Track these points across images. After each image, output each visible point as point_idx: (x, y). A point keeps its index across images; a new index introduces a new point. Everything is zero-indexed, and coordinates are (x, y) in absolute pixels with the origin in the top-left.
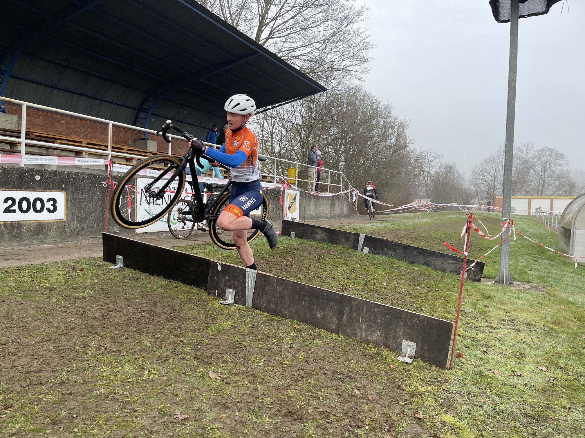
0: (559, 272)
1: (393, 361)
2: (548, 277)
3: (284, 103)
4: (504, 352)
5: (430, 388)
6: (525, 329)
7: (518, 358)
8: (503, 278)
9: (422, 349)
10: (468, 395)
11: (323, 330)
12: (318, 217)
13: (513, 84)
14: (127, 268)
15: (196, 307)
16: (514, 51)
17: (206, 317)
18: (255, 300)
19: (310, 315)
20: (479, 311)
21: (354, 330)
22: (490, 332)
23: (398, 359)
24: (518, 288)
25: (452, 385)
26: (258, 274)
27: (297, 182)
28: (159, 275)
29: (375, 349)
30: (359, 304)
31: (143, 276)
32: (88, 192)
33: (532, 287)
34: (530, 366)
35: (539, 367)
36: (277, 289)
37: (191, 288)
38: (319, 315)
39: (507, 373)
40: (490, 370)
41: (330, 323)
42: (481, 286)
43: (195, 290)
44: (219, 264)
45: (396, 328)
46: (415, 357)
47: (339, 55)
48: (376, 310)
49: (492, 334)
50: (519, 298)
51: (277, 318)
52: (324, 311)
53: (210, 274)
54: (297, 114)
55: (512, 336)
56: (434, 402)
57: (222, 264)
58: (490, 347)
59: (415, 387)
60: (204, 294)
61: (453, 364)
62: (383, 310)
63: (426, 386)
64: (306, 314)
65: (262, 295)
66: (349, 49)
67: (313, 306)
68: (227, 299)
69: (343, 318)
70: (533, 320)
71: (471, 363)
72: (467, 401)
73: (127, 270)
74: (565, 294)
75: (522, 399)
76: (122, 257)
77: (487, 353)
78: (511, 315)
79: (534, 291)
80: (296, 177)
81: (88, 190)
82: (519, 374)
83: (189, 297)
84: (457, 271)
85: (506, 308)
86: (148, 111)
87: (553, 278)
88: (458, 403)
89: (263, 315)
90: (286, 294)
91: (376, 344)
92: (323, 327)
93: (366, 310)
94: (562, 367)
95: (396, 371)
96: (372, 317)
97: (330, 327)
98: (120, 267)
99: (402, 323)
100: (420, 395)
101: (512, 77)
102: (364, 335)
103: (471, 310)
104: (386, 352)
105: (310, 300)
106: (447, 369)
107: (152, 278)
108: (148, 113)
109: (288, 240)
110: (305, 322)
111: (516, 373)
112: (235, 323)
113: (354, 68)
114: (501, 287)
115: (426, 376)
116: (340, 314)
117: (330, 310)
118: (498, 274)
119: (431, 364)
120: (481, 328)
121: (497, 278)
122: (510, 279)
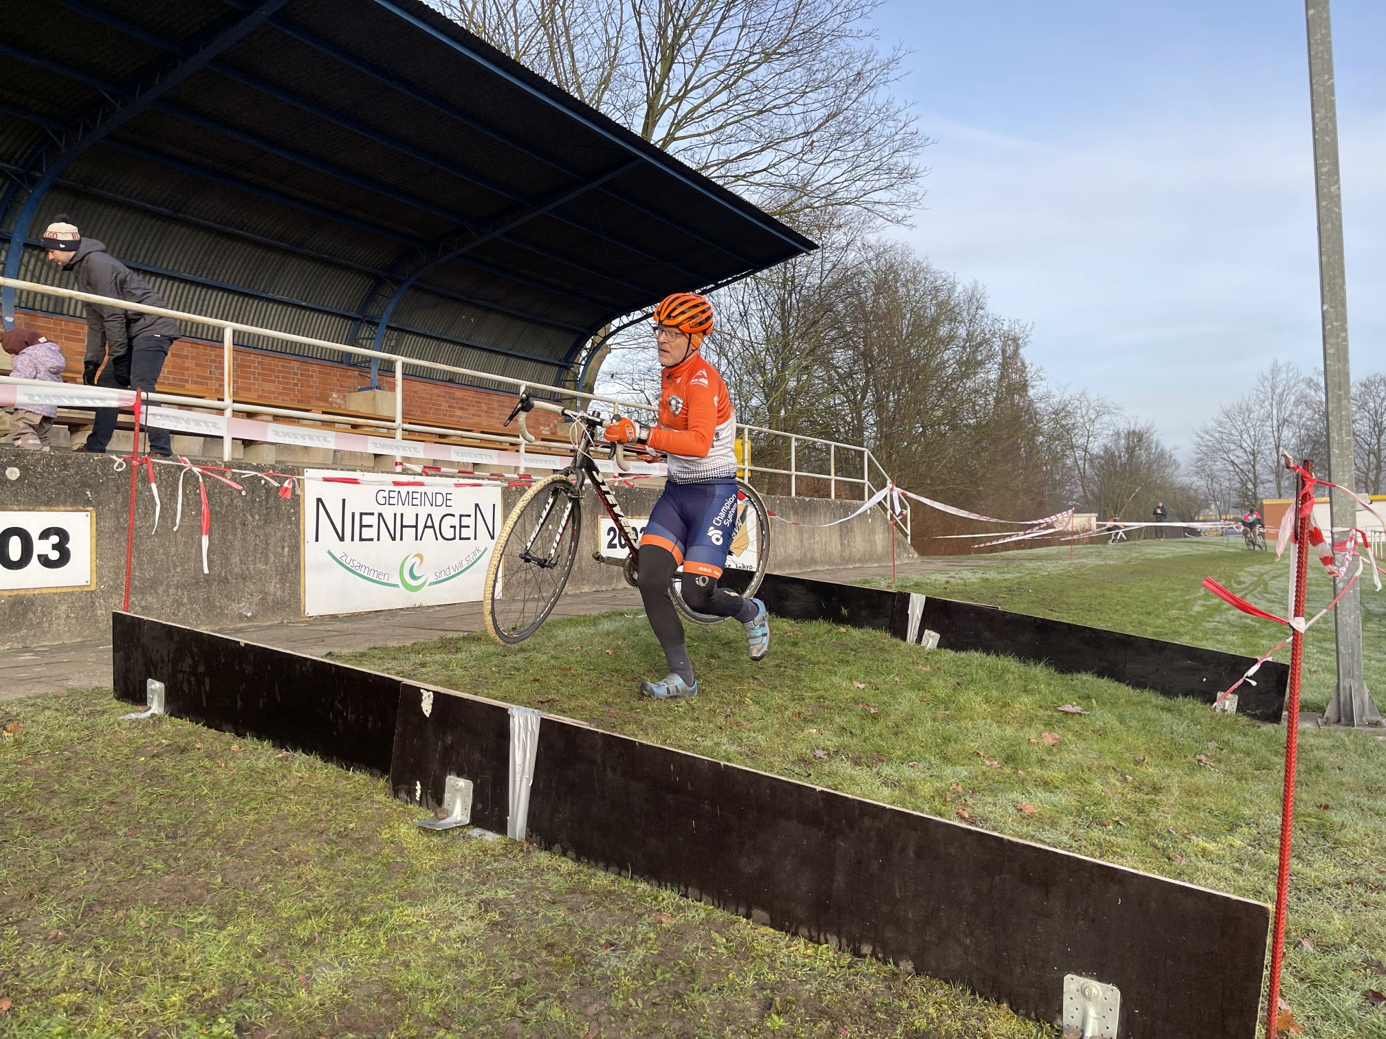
3: (712, 286)
8: (1348, 708)
9: (1146, 1011)
12: (809, 562)
14: (175, 718)
18: (534, 816)
19: (716, 867)
26: (545, 723)
27: (747, 475)
28: (260, 736)
31: (209, 741)
38: (748, 867)
43: (355, 782)
44: (425, 694)
45: (1033, 923)
47: (845, 166)
51: (603, 880)
52: (765, 852)
53: (398, 729)
57: (435, 693)
60: (381, 797)
62: (979, 854)
65: (558, 797)
66: (870, 153)
67: (727, 837)
68: (448, 814)
69: (832, 879)
73: (171, 724)
76: (162, 686)
84: (1203, 693)
86: (378, 320)
89: (558, 869)
90: (635, 793)
93: (915, 851)
96: (940, 877)
99: (1059, 904)
104: (999, 1025)
107: (235, 747)
108: (377, 325)
113: (884, 196)
116: (823, 864)
117: (786, 852)
118: (1334, 696)
121: (1330, 711)
122: (1371, 710)
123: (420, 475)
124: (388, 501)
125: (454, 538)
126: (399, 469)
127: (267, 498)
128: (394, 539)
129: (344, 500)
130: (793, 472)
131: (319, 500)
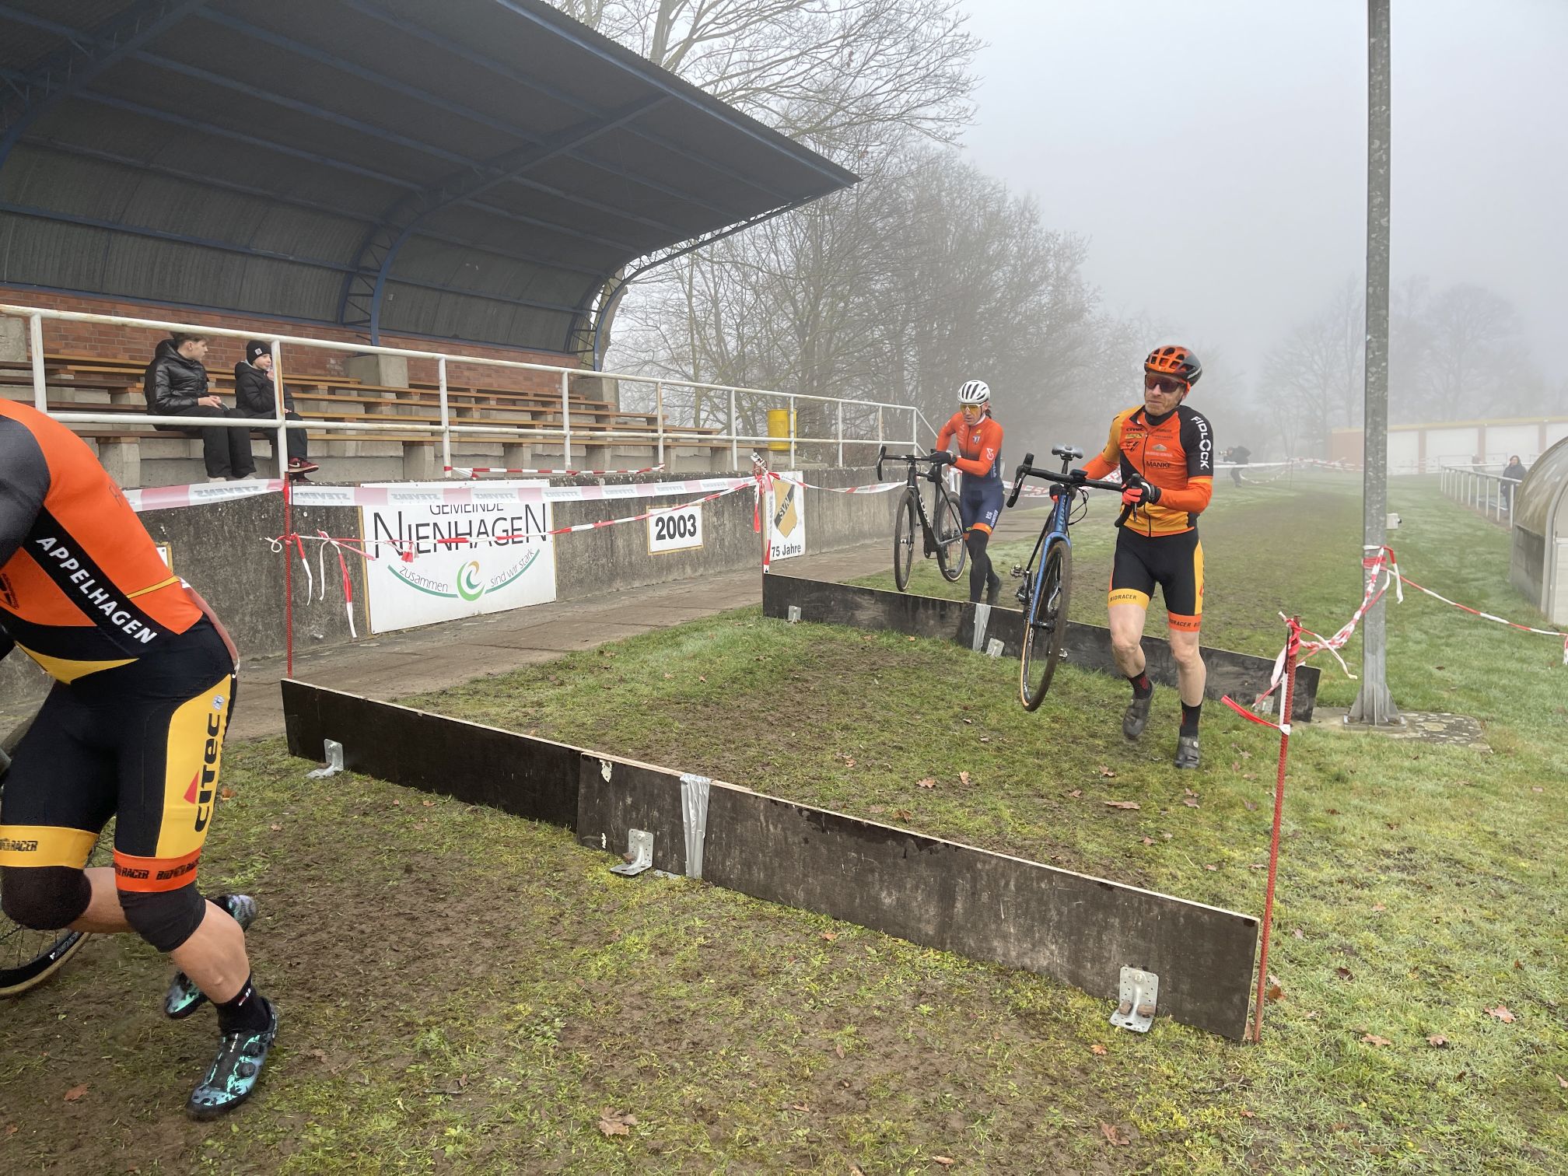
0: (1519, 666)
1: (1099, 1028)
2: (1490, 685)
3: (744, 222)
4: (1395, 968)
5: (1206, 1115)
6: (1445, 879)
7: (1434, 984)
8: (1370, 707)
9: (1175, 989)
10: (1310, 1128)
11: (900, 940)
12: (857, 535)
13: (1381, 171)
14: (355, 775)
15: (550, 892)
16: (1380, 78)
17: (579, 923)
18: (709, 860)
19: (862, 898)
20: (1317, 830)
21: (986, 939)
22: (1350, 900)
23: (1112, 1021)
24: (1413, 735)
25: (1264, 1096)
26: (713, 788)
27: (793, 447)
28: (443, 793)
29: (1045, 993)
30: (996, 869)
31: (402, 797)
32: (232, 537)
33: (1454, 729)
34: (1467, 1012)
35: (1491, 1012)
36: (768, 830)
37: (535, 829)
38: (888, 900)
39: (1410, 1040)
40: (1364, 1034)
41: (919, 920)
42: (1314, 737)
43: (542, 832)
44: (604, 763)
45: (1100, 934)
46: (1157, 1013)
47: (886, 79)
48: (1043, 886)
49: (1356, 906)
50: (1418, 772)
51: (772, 909)
52: (900, 887)
53: (582, 791)
54: (782, 244)
55: (1412, 905)
56: (1220, 1164)
57: (614, 764)
58: (1356, 954)
59: (1165, 1114)
60: (570, 844)
61: (1261, 1024)
62: (1061, 887)
63: (1196, 1111)
64: (851, 896)
65: (729, 846)
66: (916, 58)
67: (870, 876)
68: (635, 859)
69: (953, 907)
70: (1460, 845)
71: (1309, 1016)
72: (1308, 1149)
73: (357, 781)
74: (1540, 744)
75: (1455, 1128)
76: (340, 745)
77: (1351, 978)
78: (1402, 834)
79: (1457, 743)
80: (789, 432)
81: (229, 532)
82: (1440, 1042)
83: (531, 856)
84: (1244, 695)
85: (1387, 811)
86: (376, 274)
87: (1504, 688)
88: (1284, 1157)
89: (735, 901)
90: (794, 843)
91: (1049, 977)
92: (900, 930)
93: (1015, 886)
94: (1552, 1003)
95: (1108, 1063)
96: (1033, 904)
97: (920, 930)
98: (337, 773)
99: (1117, 920)
100: (1181, 1141)
101: (1376, 151)
102: (1013, 954)
103: (1294, 827)
104: (1077, 1002)
105: (859, 859)
106: (1246, 1042)
107: (426, 803)
108: (376, 278)
109: (781, 632)
110: (852, 918)
111: (1432, 1039)
112: (661, 936)
113: (931, 111)
114: (1368, 739)
115: (1190, 1073)
116: (946, 897)
117: (917, 887)
118: (1358, 696)
119: (1202, 1033)
120: (1327, 889)
121: (1355, 709)
122: (1391, 709)
123: (471, 479)
124: (441, 509)
125: (507, 543)
126: (448, 474)
127: (328, 517)
128: (450, 548)
129: (400, 513)
130: (841, 441)
131: (377, 515)
